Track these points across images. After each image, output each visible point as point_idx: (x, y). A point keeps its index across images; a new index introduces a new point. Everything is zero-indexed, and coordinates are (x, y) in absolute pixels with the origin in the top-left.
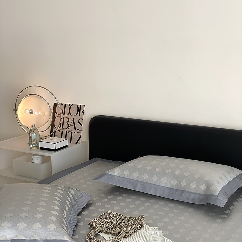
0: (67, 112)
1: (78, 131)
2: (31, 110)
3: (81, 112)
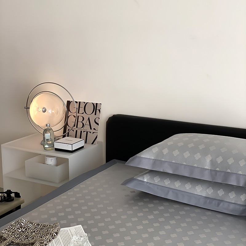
0: (82, 110)
1: (94, 131)
2: (44, 108)
3: (98, 111)
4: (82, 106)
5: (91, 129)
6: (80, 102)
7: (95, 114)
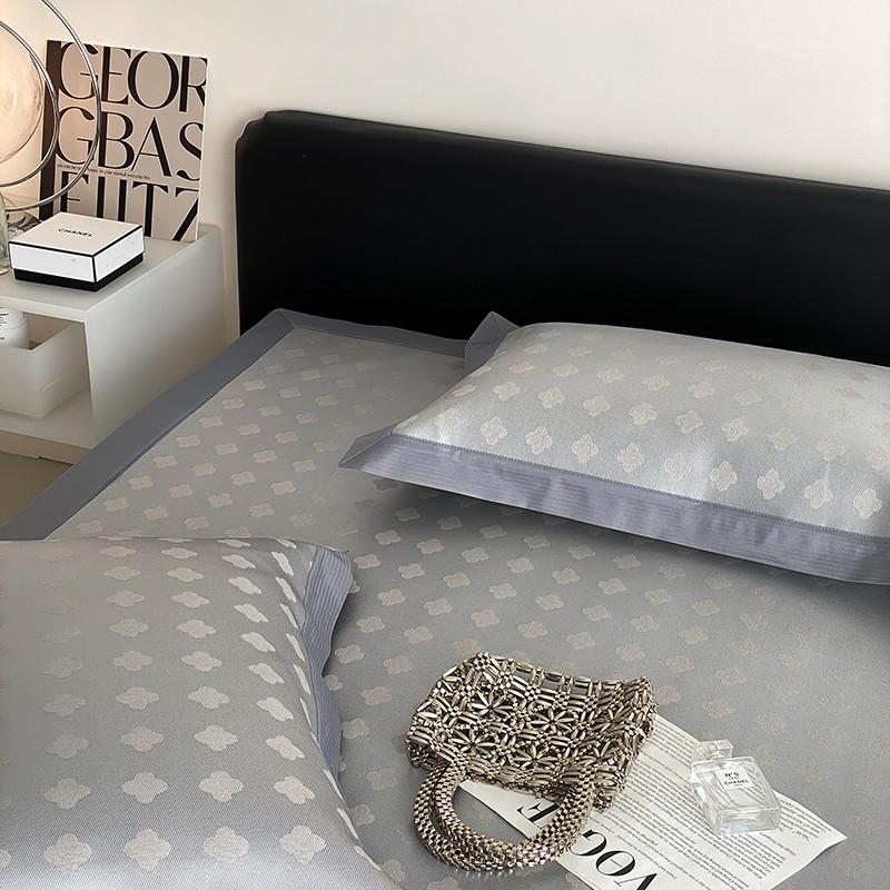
0: (118, 87)
1: (182, 183)
3: (192, 93)
4: (120, 65)
6: (107, 50)
7: (183, 108)
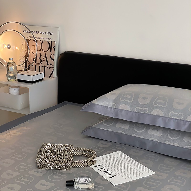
1: (51, 66)
4: (39, 43)
5: (48, 64)
6: (37, 41)
7: (51, 51)
